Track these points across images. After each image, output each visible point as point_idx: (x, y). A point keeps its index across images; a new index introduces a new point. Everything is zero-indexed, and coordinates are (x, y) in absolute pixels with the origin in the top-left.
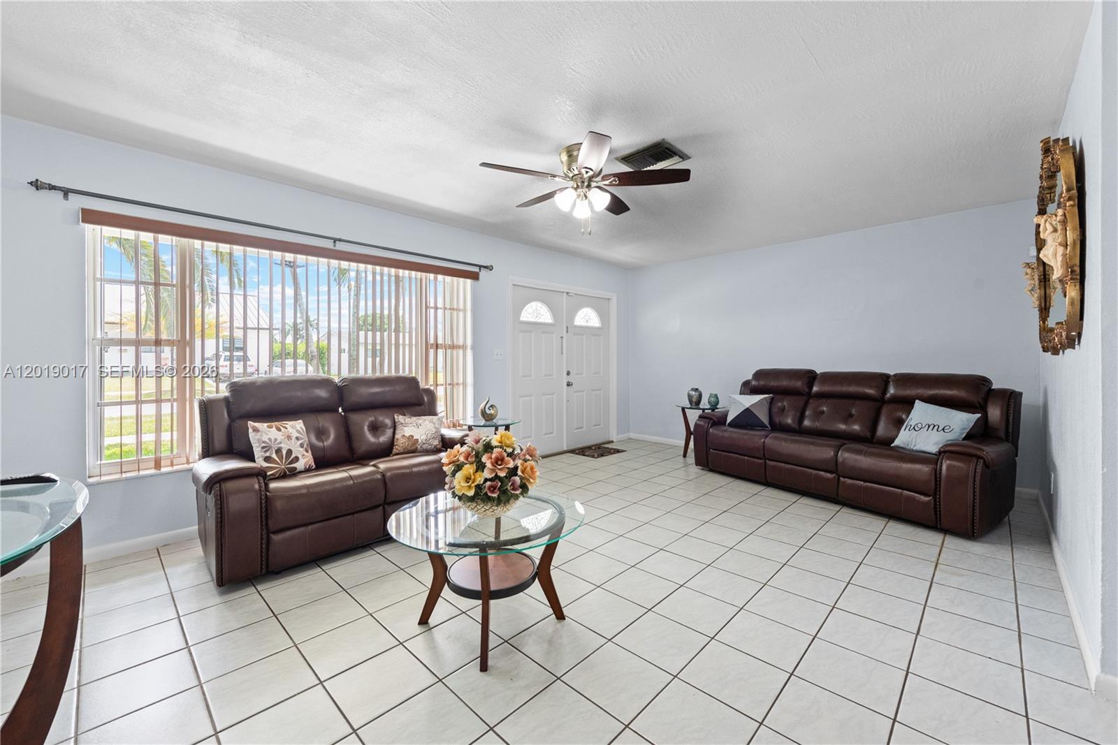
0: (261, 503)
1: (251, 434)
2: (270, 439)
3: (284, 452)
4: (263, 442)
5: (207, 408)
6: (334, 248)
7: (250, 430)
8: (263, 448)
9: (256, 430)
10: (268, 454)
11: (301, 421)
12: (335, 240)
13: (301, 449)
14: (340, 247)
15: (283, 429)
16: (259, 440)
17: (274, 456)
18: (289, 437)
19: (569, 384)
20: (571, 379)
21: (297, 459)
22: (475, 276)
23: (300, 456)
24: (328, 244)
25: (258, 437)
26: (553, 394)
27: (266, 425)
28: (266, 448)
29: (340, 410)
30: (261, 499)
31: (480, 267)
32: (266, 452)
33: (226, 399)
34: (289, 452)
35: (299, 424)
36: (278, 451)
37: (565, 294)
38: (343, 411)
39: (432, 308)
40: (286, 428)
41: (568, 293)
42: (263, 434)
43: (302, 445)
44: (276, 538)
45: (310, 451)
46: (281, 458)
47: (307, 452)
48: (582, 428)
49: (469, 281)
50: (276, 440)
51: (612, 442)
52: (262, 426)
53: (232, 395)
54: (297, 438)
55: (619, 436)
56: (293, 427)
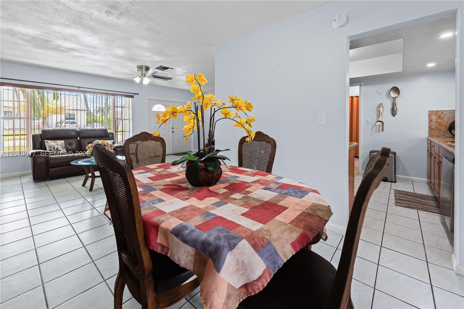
0: (46, 160)
1: (46, 144)
2: (51, 145)
3: (56, 148)
4: (49, 145)
5: (34, 137)
6: (79, 90)
7: (46, 142)
8: (49, 147)
9: (47, 142)
10: (50, 149)
11: (63, 141)
12: (79, 87)
13: (62, 148)
14: (80, 89)
15: (56, 142)
16: (48, 145)
17: (52, 149)
18: (58, 145)
19: (173, 132)
20: (173, 130)
21: (60, 150)
22: (132, 97)
23: (61, 150)
24: (77, 89)
25: (48, 144)
26: (166, 135)
27: (50, 141)
28: (50, 147)
29: (78, 138)
30: (46, 159)
31: (135, 94)
32: (50, 148)
33: (40, 134)
34: (57, 149)
35: (63, 142)
36: (54, 148)
37: (171, 102)
38: (79, 138)
39: (116, 107)
40: (57, 142)
41: (172, 101)
42: (49, 143)
43: (62, 147)
44: (51, 170)
45: (65, 149)
46: (54, 150)
47: (64, 149)
48: (179, 147)
49: (131, 98)
50: (53, 145)
51: (192, 152)
52: (49, 141)
53: (42, 133)
54: (61, 145)
55: (195, 150)
56: (59, 142)
